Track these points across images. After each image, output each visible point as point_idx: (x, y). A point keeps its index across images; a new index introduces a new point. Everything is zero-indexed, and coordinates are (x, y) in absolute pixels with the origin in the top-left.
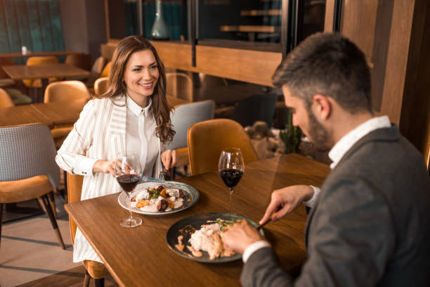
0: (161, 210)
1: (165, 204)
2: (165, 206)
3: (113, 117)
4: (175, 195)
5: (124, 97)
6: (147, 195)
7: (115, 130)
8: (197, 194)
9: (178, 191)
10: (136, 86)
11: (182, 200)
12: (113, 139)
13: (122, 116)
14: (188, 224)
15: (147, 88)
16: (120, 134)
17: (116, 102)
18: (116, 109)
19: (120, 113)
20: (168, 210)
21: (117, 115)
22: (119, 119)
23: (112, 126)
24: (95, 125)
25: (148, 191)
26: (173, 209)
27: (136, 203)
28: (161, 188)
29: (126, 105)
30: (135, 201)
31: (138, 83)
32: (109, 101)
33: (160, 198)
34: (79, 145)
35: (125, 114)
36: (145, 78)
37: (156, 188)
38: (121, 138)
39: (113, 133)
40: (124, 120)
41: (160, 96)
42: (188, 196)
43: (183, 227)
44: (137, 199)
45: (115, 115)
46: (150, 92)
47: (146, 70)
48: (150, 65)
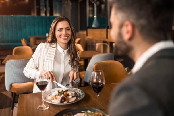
0: (61, 102)
2: (63, 100)
3: (49, 52)
4: (72, 94)
5: (55, 44)
6: (57, 93)
7: (49, 58)
8: (84, 95)
9: (74, 93)
10: (59, 38)
11: (75, 98)
12: (47, 62)
13: (53, 52)
14: (70, 111)
15: (65, 39)
16: (51, 60)
17: (52, 46)
18: (51, 49)
19: (53, 51)
20: (65, 103)
21: (51, 51)
22: (52, 53)
23: (48, 56)
24: (40, 55)
25: (58, 91)
26: (68, 102)
29: (56, 47)
30: (51, 96)
31: (60, 36)
32: (48, 45)
33: (62, 96)
34: (33, 65)
35: (55, 51)
36: (63, 34)
38: (51, 62)
39: (48, 59)
40: (54, 54)
41: (72, 44)
42: (80, 96)
43: (67, 113)
44: (52, 95)
45: (49, 51)
46: (66, 41)
47: (64, 30)
48: (66, 28)
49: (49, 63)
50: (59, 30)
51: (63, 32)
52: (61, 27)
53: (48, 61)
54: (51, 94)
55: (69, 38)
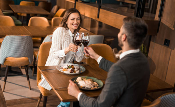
0: (71, 73)
1: (73, 71)
2: (72, 71)
4: (77, 68)
6: (67, 67)
8: (85, 70)
9: (78, 67)
10: (71, 25)
11: (79, 71)
15: (75, 26)
20: (73, 73)
25: (68, 66)
26: (75, 73)
27: (63, 69)
28: (72, 66)
33: (71, 69)
37: (71, 65)
42: (82, 70)
44: (63, 68)
47: (75, 20)
48: (77, 18)
49: (66, 43)
50: (72, 19)
51: (75, 21)
52: (73, 17)
53: (66, 42)
54: (62, 66)
55: (78, 25)
